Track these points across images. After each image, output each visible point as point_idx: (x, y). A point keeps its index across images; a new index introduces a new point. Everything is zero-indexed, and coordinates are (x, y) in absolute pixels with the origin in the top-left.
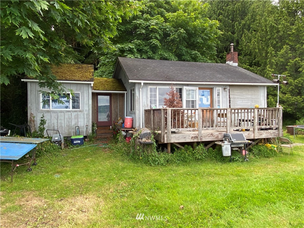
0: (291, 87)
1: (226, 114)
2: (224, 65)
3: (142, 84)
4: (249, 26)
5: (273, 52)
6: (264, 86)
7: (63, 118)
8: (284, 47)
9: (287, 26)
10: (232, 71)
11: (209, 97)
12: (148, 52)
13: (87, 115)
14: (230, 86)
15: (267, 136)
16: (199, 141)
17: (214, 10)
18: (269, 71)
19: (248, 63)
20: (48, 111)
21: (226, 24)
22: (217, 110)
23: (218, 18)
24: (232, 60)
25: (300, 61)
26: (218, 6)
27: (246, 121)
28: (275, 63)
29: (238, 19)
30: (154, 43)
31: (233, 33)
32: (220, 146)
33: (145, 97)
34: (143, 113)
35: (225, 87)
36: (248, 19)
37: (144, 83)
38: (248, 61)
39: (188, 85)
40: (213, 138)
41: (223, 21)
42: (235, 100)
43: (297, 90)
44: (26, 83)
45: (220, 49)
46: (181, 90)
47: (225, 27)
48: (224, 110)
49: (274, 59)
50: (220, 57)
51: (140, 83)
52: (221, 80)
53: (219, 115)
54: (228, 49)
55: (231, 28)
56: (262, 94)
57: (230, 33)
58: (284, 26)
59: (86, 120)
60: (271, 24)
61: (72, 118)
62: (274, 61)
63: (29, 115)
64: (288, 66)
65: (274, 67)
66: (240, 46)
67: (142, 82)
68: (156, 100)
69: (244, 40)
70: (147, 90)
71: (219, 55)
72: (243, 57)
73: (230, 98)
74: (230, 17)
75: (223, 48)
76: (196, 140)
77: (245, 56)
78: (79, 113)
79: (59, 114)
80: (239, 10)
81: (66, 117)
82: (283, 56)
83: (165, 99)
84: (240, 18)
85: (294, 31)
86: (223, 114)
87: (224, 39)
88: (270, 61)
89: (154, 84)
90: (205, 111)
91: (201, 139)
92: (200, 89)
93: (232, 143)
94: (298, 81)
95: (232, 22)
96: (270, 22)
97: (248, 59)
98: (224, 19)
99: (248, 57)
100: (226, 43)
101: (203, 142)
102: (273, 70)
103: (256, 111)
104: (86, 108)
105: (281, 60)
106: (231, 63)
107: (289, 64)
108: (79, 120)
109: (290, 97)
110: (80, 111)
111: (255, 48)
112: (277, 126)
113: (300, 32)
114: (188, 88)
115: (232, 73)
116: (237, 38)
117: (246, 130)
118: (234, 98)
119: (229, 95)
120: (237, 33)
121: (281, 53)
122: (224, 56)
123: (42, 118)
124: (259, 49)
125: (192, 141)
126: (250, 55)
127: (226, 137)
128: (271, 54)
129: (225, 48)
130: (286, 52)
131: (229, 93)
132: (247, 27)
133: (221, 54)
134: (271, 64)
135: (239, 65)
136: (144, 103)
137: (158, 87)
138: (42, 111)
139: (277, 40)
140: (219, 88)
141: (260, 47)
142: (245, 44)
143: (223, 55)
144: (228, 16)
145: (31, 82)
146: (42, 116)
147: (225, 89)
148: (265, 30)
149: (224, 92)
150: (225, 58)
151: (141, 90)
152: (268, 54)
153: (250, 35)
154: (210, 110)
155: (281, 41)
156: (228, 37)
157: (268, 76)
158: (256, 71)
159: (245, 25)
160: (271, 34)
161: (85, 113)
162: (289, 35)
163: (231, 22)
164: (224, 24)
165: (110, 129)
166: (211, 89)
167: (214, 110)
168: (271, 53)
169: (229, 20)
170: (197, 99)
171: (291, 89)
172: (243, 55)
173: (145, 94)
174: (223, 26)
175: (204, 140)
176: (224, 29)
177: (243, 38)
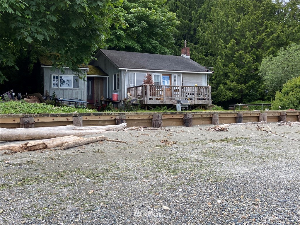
0: (237, 76)
1: (179, 90)
3: (127, 71)
4: (205, 15)
5: (223, 45)
6: (205, 74)
7: (67, 94)
8: (231, 41)
9: (234, 22)
10: (185, 63)
11: (169, 81)
12: (113, 40)
13: (83, 92)
14: (182, 73)
15: (202, 103)
16: (164, 104)
18: (219, 61)
19: (204, 52)
20: (57, 89)
21: (184, 11)
22: (174, 86)
23: (176, 3)
24: (186, 54)
25: (243, 54)
27: (190, 94)
28: (225, 55)
29: (195, 7)
30: (119, 34)
31: (190, 21)
32: (176, 106)
33: (127, 79)
34: (127, 90)
35: (179, 74)
36: (204, 9)
37: (128, 70)
38: (204, 51)
39: (155, 72)
40: (171, 102)
41: (181, 8)
42: (186, 83)
43: (243, 79)
44: (43, 68)
45: (178, 37)
46: (151, 75)
47: (183, 14)
48: (178, 86)
49: (224, 51)
50: (179, 45)
51: (126, 70)
52: (177, 69)
53: (175, 91)
54: (186, 37)
55: (188, 15)
56: (204, 80)
57: (187, 21)
58: (231, 22)
59: (83, 96)
60: (222, 20)
61: (74, 94)
62: (223, 53)
63: (45, 90)
65: (224, 58)
66: (197, 35)
67: (127, 69)
68: (134, 82)
69: (200, 30)
70: (129, 75)
72: (200, 46)
73: (182, 82)
75: (181, 36)
76: (162, 104)
77: (202, 45)
78: (78, 91)
79: (65, 91)
81: (70, 93)
82: (231, 49)
83: (144, 80)
84: (197, 6)
85: (239, 28)
86: (177, 90)
87: (182, 27)
88: (221, 52)
89: (133, 71)
90: (167, 87)
91: (165, 103)
92: (163, 75)
93: (182, 105)
94: (242, 70)
95: (190, 9)
96: (220, 17)
97: (205, 49)
98: (181, 6)
99: (204, 46)
100: (183, 31)
101: (166, 105)
102: (223, 61)
103: (196, 88)
104: (83, 87)
105: (230, 52)
106: (185, 56)
107: (235, 56)
108: (78, 96)
109: (236, 85)
110: (79, 90)
111: (209, 40)
112: (208, 98)
113: (244, 28)
114: (156, 74)
116: (194, 27)
117: (191, 99)
118: (186, 82)
119: (182, 80)
120: (194, 22)
121: (228, 46)
122: (182, 45)
123: (53, 93)
124: (212, 41)
125: (160, 104)
126: (206, 44)
127: (179, 102)
128: (222, 47)
129: (183, 35)
130: (233, 45)
131: (182, 78)
132: (203, 16)
133: (179, 42)
134: (222, 55)
135: (190, 58)
136: (127, 83)
137: (136, 73)
138: (53, 89)
139: (227, 33)
140: (175, 75)
141: (213, 39)
142: (201, 34)
143: (182, 43)
145: (46, 67)
146: (53, 92)
147: (179, 75)
148: (217, 23)
149: (178, 77)
150: (183, 46)
151: (125, 74)
152: (219, 47)
153: (206, 25)
154: (170, 86)
155: (230, 35)
156: (185, 25)
157: (219, 67)
158: (211, 60)
159: (201, 13)
160: (222, 28)
161: (83, 91)
162: (236, 30)
163: (188, 9)
164: (182, 11)
165: (93, 106)
166: (170, 75)
167: (172, 87)
168: (221, 45)
169: (187, 7)
170: (161, 82)
171: (237, 78)
172: (200, 44)
173: (127, 77)
174: (181, 13)
175: (167, 104)
176: (182, 16)
177: (199, 28)
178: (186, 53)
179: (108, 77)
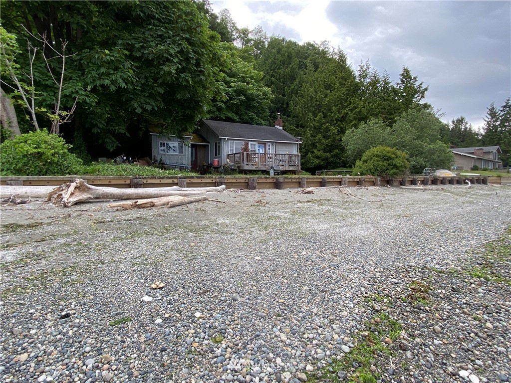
1: (272, 157)
2: (273, 128)
4: (297, 91)
5: (312, 118)
6: (296, 143)
7: (173, 159)
8: (319, 115)
9: (322, 97)
10: (278, 133)
11: (264, 149)
12: (215, 112)
13: (188, 158)
14: (276, 142)
15: (292, 169)
16: (259, 169)
17: (267, 70)
18: (308, 132)
19: (295, 124)
20: (164, 154)
21: (278, 87)
22: (268, 154)
25: (329, 126)
26: (271, 67)
27: (282, 161)
29: (288, 83)
30: (220, 106)
31: (284, 95)
32: (269, 171)
33: (227, 147)
34: (226, 157)
36: (296, 85)
37: (228, 139)
39: (251, 141)
40: (265, 168)
41: (275, 84)
42: (279, 151)
43: (328, 148)
44: (151, 135)
45: (272, 110)
46: (247, 144)
47: (277, 89)
48: (271, 154)
50: (273, 117)
52: (271, 139)
53: (269, 158)
54: (280, 110)
55: (282, 90)
56: (295, 148)
57: (281, 96)
59: (187, 161)
60: (311, 95)
61: (179, 159)
62: (312, 125)
63: (153, 155)
64: (322, 129)
65: (313, 129)
66: (289, 108)
67: (226, 138)
68: (233, 149)
69: (292, 104)
70: (228, 143)
71: (271, 115)
73: (276, 150)
74: (281, 80)
75: (275, 109)
76: (257, 169)
78: (183, 156)
79: (171, 156)
80: (289, 75)
81: (175, 158)
82: (318, 122)
83: (242, 148)
84: (290, 82)
85: (326, 103)
87: (276, 101)
88: (310, 124)
89: (232, 139)
90: (262, 154)
92: (258, 143)
93: (274, 170)
94: (328, 141)
95: (283, 85)
96: (310, 92)
97: (296, 121)
98: (276, 82)
99: (295, 119)
100: (277, 104)
101: (261, 170)
102: (312, 132)
103: (287, 156)
104: (187, 153)
105: (317, 124)
106: (278, 127)
108: (183, 161)
109: (322, 154)
111: (299, 113)
112: (298, 164)
113: (331, 103)
114: (252, 143)
115: (278, 135)
116: (287, 101)
117: (282, 166)
119: (275, 148)
120: (286, 96)
121: (317, 119)
122: (276, 117)
123: (161, 158)
124: (302, 114)
125: (255, 169)
126: (297, 117)
127: (272, 168)
129: (277, 108)
130: (321, 119)
133: (274, 114)
134: (310, 126)
135: (283, 129)
136: (226, 150)
137: (234, 141)
138: (161, 154)
139: (316, 107)
140: (269, 144)
142: (293, 107)
144: (279, 79)
145: (153, 135)
147: (273, 144)
148: (307, 98)
149: (272, 146)
150: (277, 119)
151: (225, 142)
152: (308, 119)
153: (297, 100)
154: (264, 154)
155: (318, 109)
156: (279, 99)
157: (308, 137)
158: (301, 131)
159: (294, 89)
160: (311, 102)
161: (187, 156)
162: (323, 105)
164: (276, 86)
165: (196, 170)
166: (265, 144)
167: (266, 154)
168: (310, 118)
169: (280, 83)
170: (257, 149)
171: (323, 147)
172: (292, 117)
173: (227, 145)
174: (275, 89)
176: (276, 91)
177: (291, 102)
178: (279, 124)
179: (209, 144)
